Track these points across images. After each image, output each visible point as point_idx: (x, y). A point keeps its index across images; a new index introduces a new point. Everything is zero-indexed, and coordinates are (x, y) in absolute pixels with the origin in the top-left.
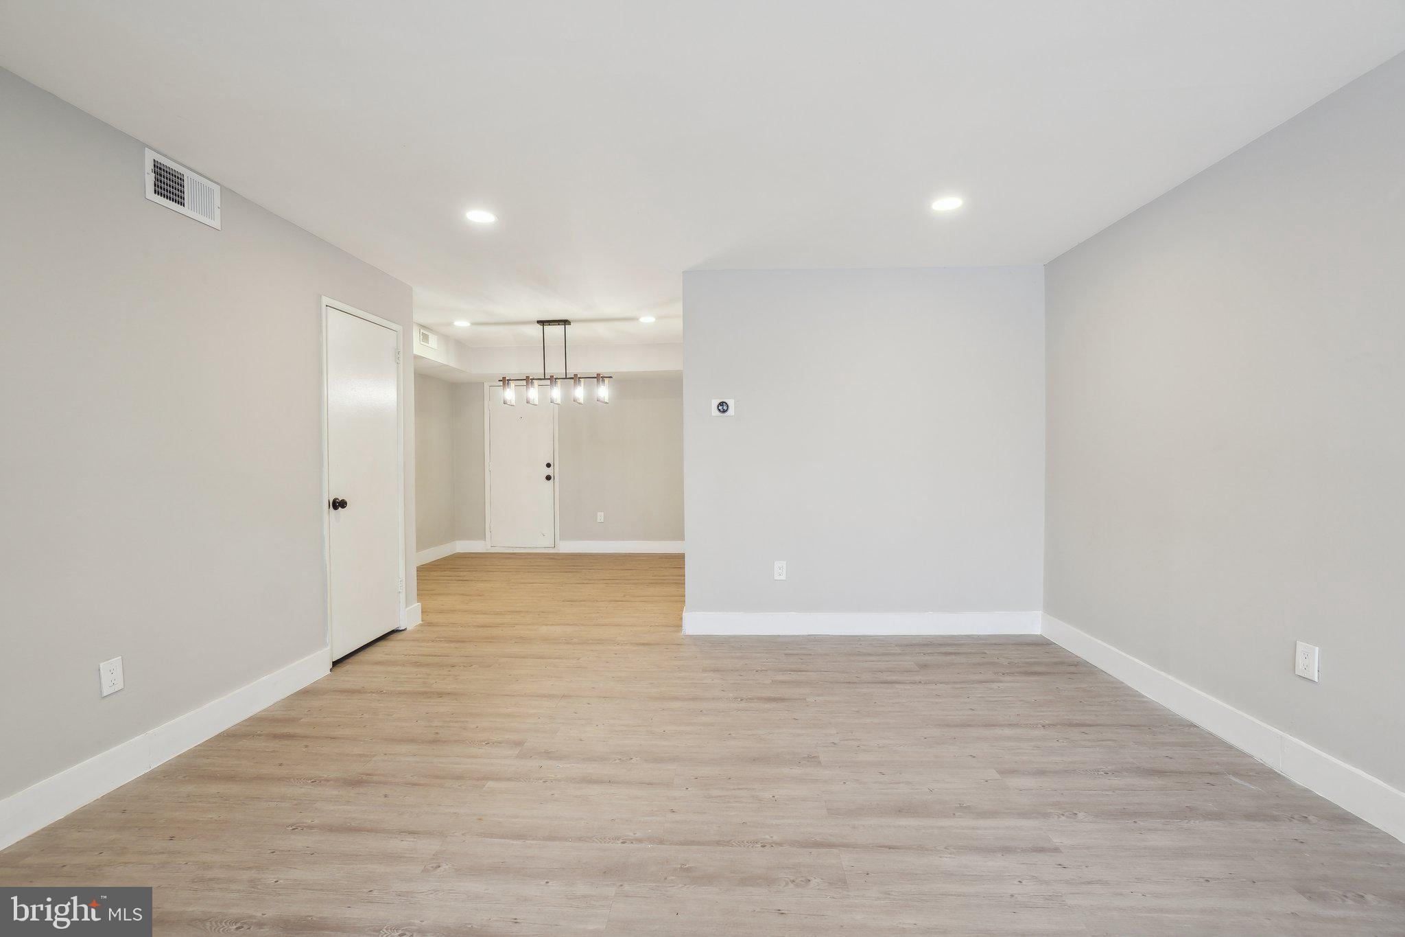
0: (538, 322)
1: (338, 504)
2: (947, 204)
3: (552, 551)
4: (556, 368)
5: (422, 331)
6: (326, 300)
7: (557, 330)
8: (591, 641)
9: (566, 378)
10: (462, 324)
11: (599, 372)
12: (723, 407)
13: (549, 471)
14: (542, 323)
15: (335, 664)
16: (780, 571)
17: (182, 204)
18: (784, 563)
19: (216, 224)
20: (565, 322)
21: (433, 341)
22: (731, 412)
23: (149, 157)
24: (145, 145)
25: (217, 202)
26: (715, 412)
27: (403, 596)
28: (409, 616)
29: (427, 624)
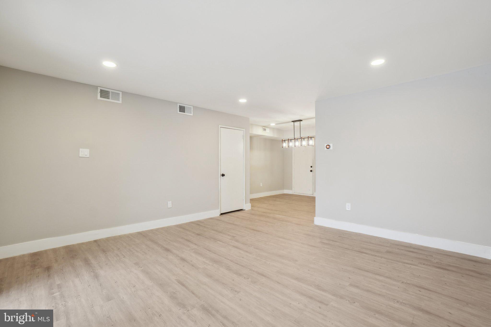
0: (292, 121)
1: (223, 175)
3: (312, 196)
4: (297, 136)
5: (263, 128)
6: (220, 126)
7: (297, 124)
8: (284, 221)
9: (300, 138)
10: (273, 124)
11: (310, 136)
12: (328, 147)
13: (311, 169)
14: (294, 121)
15: (222, 214)
16: (348, 207)
17: (185, 112)
18: (350, 204)
19: (192, 115)
20: (300, 120)
21: (268, 130)
22: (331, 148)
23: (178, 105)
24: (177, 103)
25: (192, 110)
27: (244, 201)
28: (247, 207)
29: (252, 210)
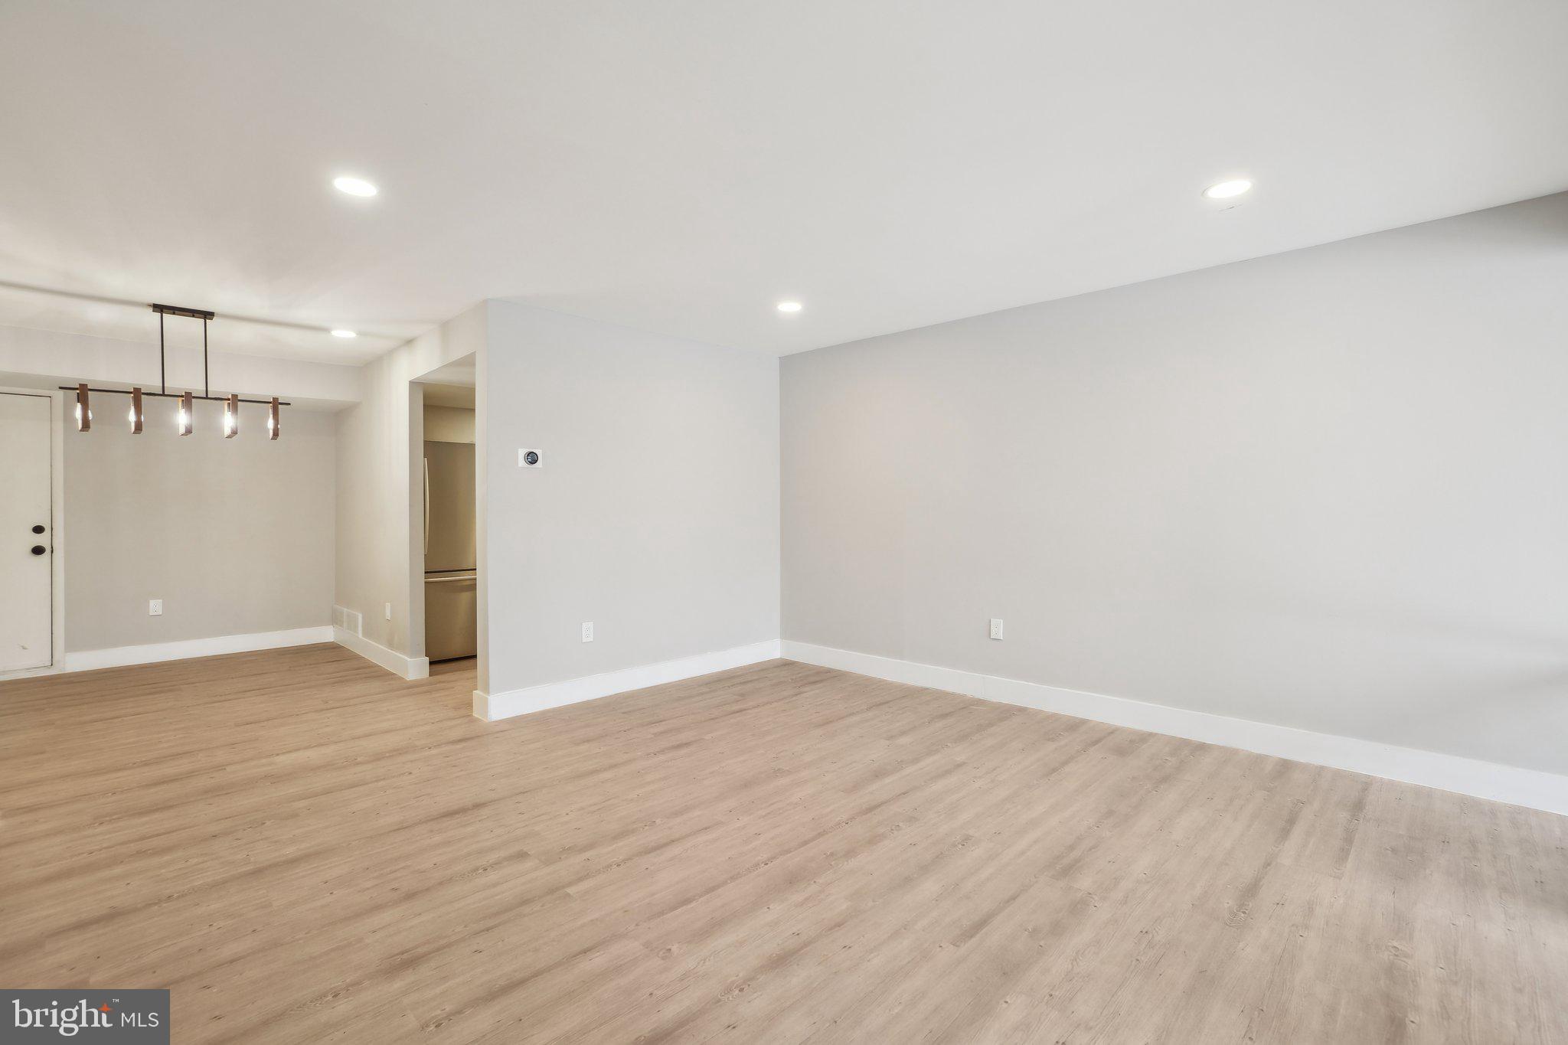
2: (790, 307)
9: (207, 398)
11: (276, 395)
12: (532, 458)
13: (40, 540)
14: (160, 308)
18: (591, 625)
20: (207, 315)
22: (540, 464)
26: (522, 462)
